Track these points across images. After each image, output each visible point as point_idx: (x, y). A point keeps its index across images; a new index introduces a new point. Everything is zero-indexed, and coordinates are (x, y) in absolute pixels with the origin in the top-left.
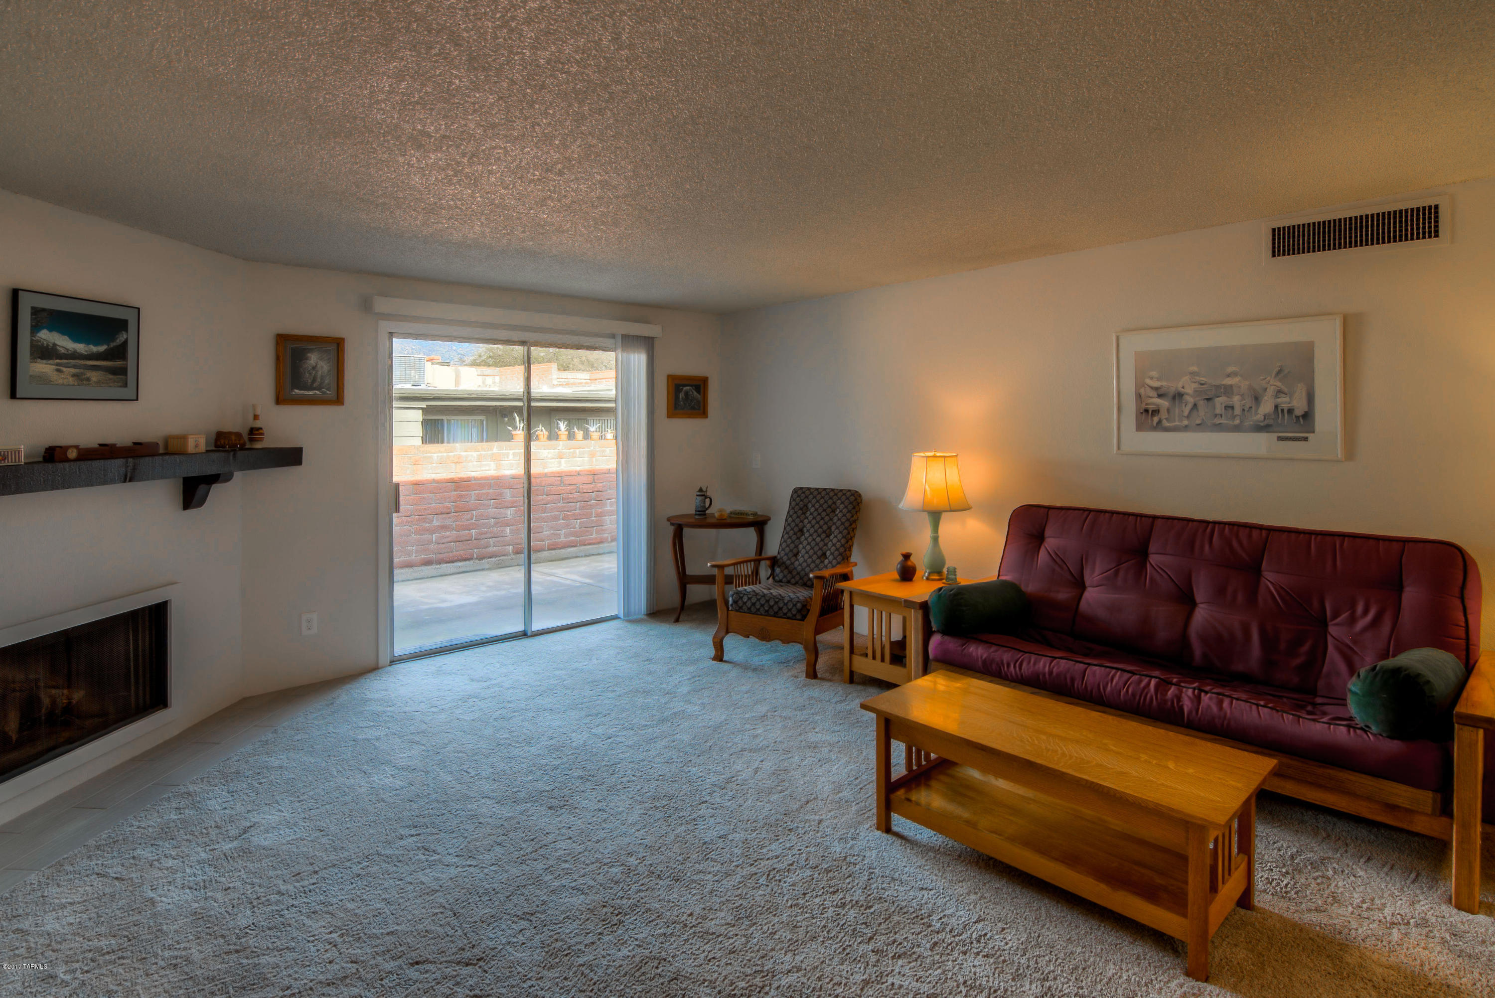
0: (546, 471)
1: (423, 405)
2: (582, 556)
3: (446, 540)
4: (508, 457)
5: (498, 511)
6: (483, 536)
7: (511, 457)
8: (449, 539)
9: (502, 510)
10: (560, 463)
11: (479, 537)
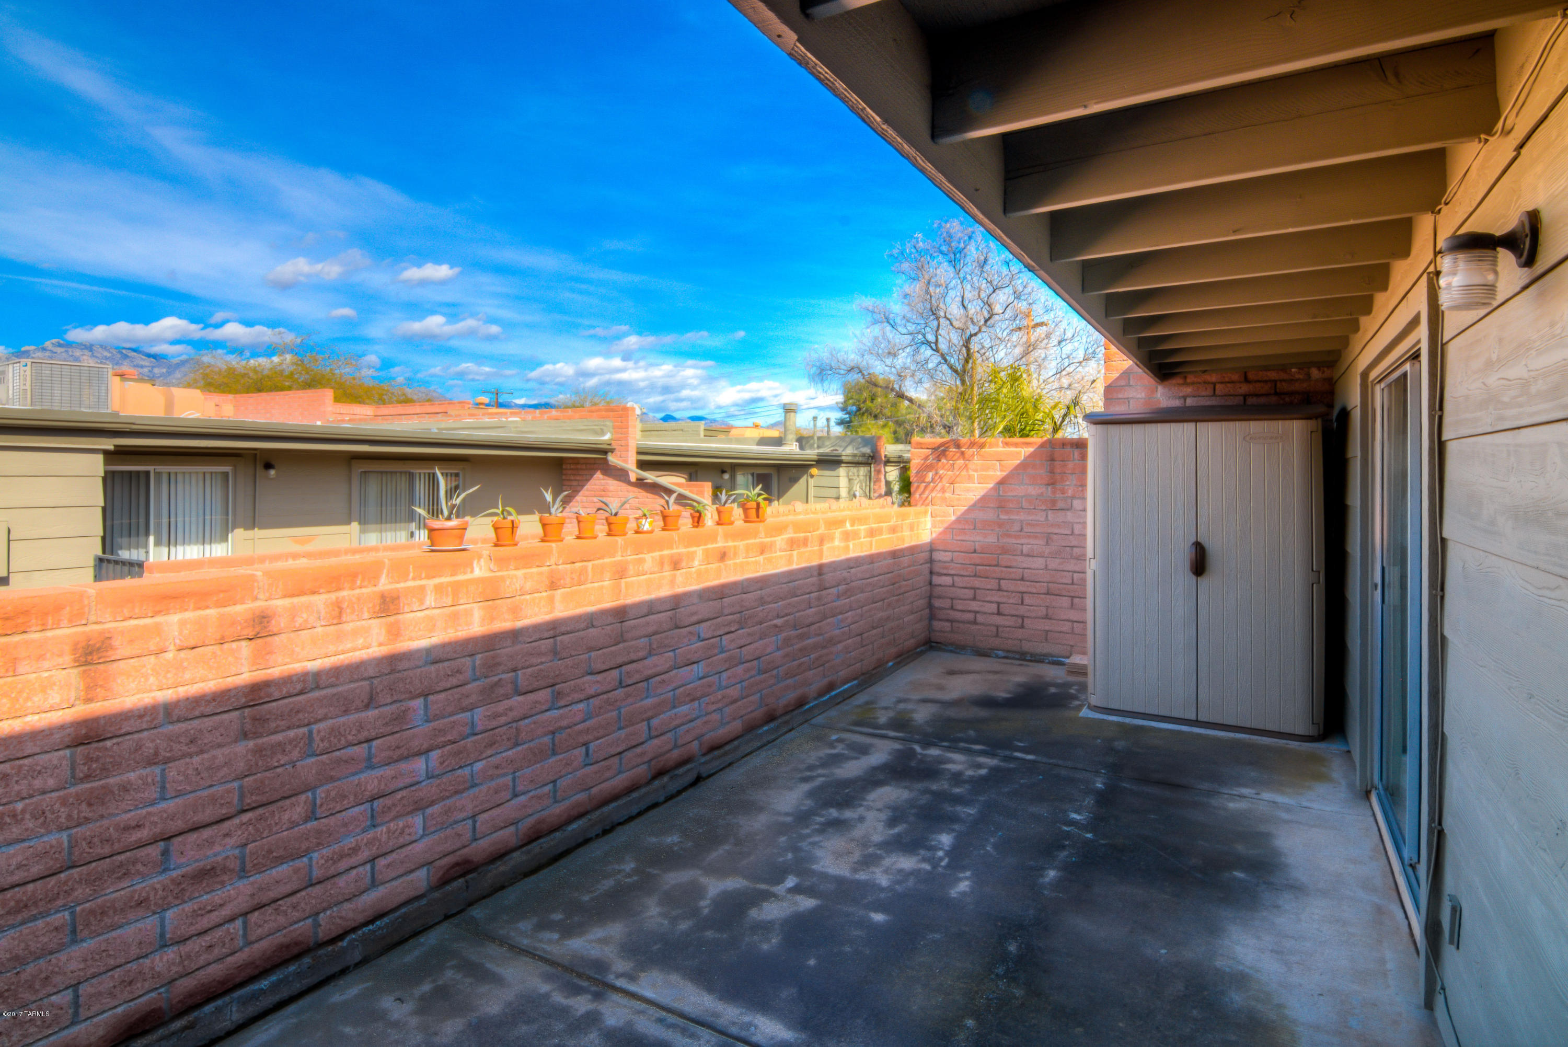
0: (519, 624)
1: (109, 444)
2: (597, 836)
3: (215, 917)
4: (422, 601)
5: (388, 771)
6: (343, 865)
7: (430, 600)
8: (226, 912)
9: (403, 766)
10: (551, 600)
11: (332, 871)
